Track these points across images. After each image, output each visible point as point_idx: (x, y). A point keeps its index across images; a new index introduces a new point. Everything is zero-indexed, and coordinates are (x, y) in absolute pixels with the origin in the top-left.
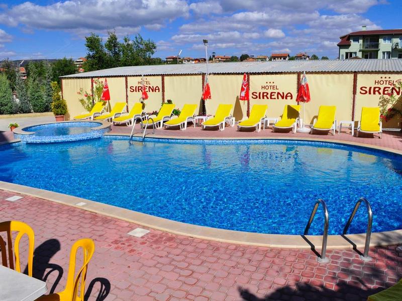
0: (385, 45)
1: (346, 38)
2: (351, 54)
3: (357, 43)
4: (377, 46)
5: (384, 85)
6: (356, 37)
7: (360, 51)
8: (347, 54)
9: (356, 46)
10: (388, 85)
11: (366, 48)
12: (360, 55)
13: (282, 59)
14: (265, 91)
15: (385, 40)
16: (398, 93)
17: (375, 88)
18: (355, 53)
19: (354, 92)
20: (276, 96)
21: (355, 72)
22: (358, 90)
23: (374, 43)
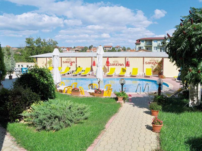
0: (155, 44)
1: (139, 40)
2: (141, 47)
3: (143, 43)
4: (151, 44)
5: (153, 61)
6: (142, 40)
7: (144, 46)
8: (139, 47)
9: (143, 44)
10: (154, 61)
11: (147, 45)
12: (144, 48)
13: (109, 48)
14: (114, 63)
15: (154, 42)
16: (157, 64)
17: (150, 62)
18: (143, 47)
19: (143, 64)
20: (118, 65)
21: (143, 57)
22: (145, 63)
23: (150, 43)
